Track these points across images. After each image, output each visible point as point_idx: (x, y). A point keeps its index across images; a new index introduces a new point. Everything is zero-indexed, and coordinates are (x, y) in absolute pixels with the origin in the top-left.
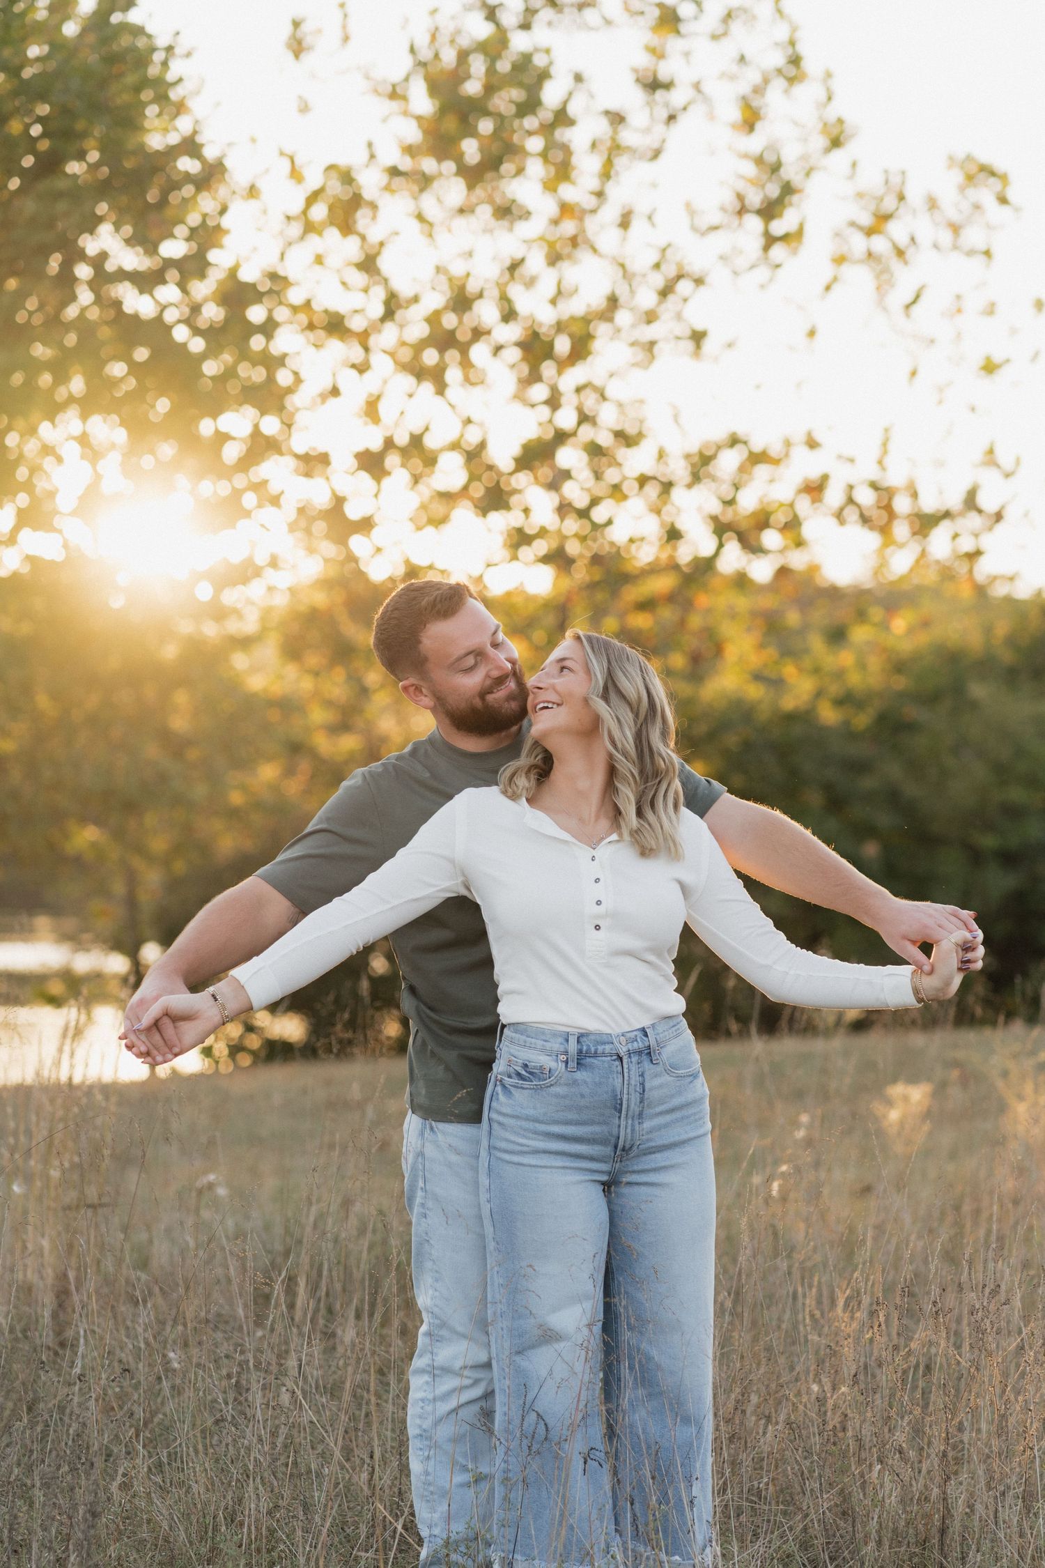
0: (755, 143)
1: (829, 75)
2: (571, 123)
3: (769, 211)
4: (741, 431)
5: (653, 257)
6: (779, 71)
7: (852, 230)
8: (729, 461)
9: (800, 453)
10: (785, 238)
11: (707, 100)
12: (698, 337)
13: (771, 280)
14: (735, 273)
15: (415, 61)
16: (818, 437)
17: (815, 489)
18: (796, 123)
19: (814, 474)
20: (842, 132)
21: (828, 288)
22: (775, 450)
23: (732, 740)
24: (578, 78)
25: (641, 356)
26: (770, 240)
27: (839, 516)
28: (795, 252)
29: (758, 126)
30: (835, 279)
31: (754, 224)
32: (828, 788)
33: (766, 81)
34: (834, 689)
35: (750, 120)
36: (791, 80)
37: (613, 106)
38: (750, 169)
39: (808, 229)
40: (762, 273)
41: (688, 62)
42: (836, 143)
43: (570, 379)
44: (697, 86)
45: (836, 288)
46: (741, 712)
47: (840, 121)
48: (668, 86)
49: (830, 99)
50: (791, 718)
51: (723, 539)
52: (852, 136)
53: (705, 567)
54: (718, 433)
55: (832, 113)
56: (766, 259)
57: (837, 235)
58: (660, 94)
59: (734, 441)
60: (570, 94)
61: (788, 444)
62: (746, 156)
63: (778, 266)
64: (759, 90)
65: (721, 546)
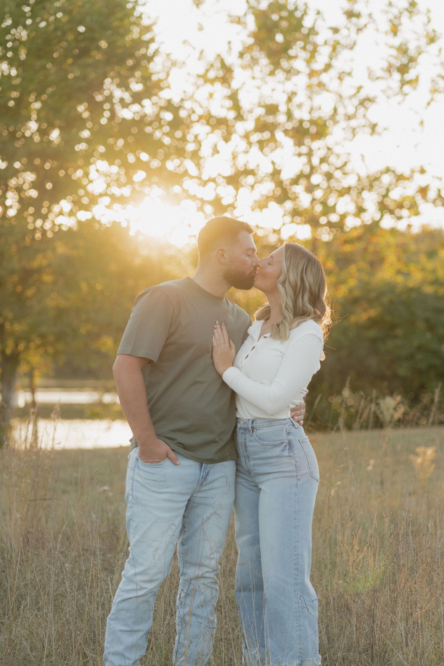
0: (397, 41)
1: (429, 11)
2: (317, 34)
3: (403, 69)
4: (392, 166)
5: (353, 91)
6: (407, 10)
7: (439, 78)
8: (386, 179)
9: (417, 176)
10: (409, 82)
11: (374, 21)
12: (373, 127)
13: (403, 100)
14: (388, 97)
15: (248, 6)
16: (425, 168)
17: (423, 191)
18: (415, 33)
19: (423, 185)
20: (435, 36)
21: (429, 104)
22: (407, 173)
23: (385, 300)
24: (318, 13)
25: (349, 135)
26: (403, 83)
27: (434, 202)
28: (415, 88)
29: (398, 34)
30: (432, 100)
31: (397, 76)
32: (427, 321)
33: (401, 13)
34: (430, 277)
35: (395, 31)
36: (410, 12)
37: (334, 25)
38: (394, 52)
39: (421, 78)
40: (399, 98)
41: (367, 6)
42: (432, 40)
43: (316, 145)
44: (370, 15)
45: (433, 103)
46: (391, 287)
47: (434, 31)
48: (358, 16)
49: (429, 21)
50: (411, 290)
51: (383, 213)
52: (439, 38)
53: (376, 224)
54: (382, 167)
55: (430, 28)
56: (402, 91)
57: (433, 81)
58: (354, 20)
59: (388, 170)
60: (316, 20)
61: (413, 171)
62: (392, 47)
63: (406, 95)
64: (398, 17)
65: (382, 216)
